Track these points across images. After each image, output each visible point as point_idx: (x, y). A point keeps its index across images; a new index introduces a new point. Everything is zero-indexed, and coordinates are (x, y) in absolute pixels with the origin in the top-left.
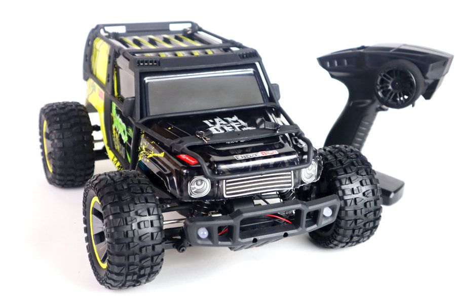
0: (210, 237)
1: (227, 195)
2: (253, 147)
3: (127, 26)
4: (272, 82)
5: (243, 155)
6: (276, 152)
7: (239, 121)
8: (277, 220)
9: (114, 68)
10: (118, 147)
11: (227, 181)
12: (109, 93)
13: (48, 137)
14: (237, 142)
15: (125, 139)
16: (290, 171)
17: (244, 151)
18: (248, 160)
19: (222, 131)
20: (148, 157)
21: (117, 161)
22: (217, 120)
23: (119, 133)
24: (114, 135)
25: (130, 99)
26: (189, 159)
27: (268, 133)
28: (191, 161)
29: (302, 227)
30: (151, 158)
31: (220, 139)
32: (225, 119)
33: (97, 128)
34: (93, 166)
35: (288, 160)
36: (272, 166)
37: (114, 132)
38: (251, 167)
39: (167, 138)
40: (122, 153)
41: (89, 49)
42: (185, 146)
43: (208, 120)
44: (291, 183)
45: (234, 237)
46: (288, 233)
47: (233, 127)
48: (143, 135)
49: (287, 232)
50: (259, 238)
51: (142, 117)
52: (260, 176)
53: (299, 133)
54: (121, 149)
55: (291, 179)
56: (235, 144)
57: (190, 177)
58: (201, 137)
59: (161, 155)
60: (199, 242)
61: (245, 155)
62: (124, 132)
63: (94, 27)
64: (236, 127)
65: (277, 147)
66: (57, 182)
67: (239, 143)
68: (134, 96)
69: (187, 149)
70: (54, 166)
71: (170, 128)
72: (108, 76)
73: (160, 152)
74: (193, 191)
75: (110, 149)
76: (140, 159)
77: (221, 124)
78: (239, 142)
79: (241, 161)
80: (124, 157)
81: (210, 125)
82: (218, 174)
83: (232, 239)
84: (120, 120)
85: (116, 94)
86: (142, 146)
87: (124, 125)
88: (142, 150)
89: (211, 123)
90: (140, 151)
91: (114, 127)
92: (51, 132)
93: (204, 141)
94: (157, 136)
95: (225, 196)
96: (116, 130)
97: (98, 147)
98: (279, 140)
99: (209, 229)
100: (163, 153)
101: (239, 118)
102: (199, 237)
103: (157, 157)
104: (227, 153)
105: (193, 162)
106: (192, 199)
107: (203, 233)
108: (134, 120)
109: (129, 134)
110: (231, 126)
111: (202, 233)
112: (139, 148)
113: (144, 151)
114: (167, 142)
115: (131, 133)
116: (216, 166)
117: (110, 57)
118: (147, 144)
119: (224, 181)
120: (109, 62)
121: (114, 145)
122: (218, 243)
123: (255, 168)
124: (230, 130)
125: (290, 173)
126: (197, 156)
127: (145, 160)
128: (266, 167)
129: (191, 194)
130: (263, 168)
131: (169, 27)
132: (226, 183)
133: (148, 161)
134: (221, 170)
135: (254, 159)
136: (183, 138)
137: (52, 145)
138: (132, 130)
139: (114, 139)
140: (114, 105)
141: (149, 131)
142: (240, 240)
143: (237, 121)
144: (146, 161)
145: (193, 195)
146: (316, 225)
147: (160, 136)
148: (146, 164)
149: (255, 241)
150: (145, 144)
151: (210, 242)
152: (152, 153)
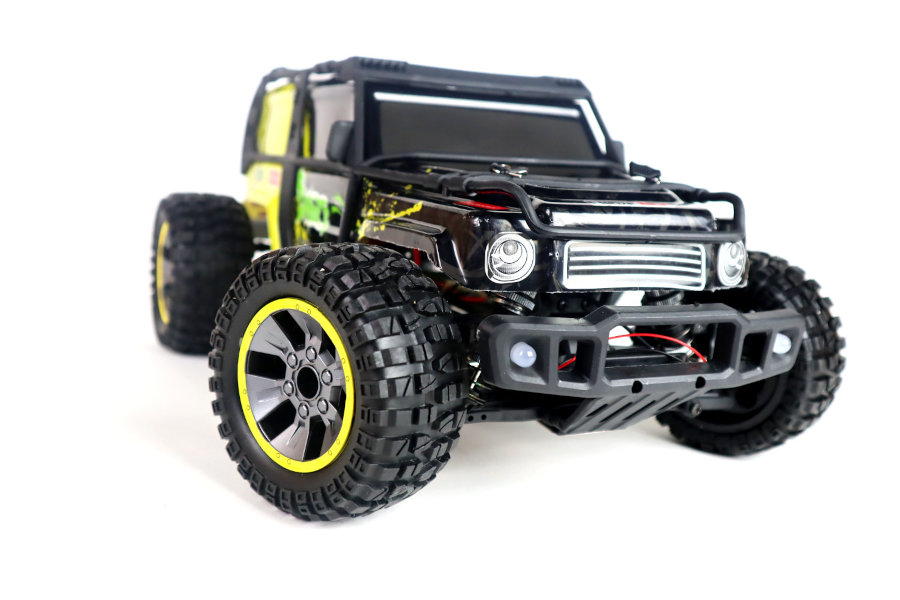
0: (540, 365)
2: (621, 194)
6: (669, 205)
9: (305, 109)
11: (573, 250)
12: (293, 157)
15: (324, 227)
18: (616, 209)
20: (382, 224)
23: (309, 226)
24: (298, 237)
25: (344, 124)
29: (733, 368)
45: (592, 373)
46: (706, 379)
48: (369, 191)
49: (703, 375)
51: (367, 156)
53: (701, 192)
55: (699, 267)
58: (504, 171)
59: (417, 208)
60: (516, 376)
62: (322, 214)
68: (352, 119)
71: (428, 171)
72: (293, 128)
73: (411, 206)
74: (495, 267)
76: (361, 235)
83: (589, 377)
84: (314, 195)
85: (306, 153)
86: (366, 213)
87: (322, 201)
90: (359, 226)
91: (297, 223)
92: (175, 246)
95: (568, 286)
99: (538, 347)
100: (420, 205)
102: (512, 365)
103: (405, 216)
107: (523, 355)
109: (334, 210)
111: (521, 353)
112: (358, 221)
115: (340, 205)
116: (548, 212)
118: (378, 203)
119: (566, 246)
122: (556, 383)
127: (375, 231)
128: (654, 229)
129: (490, 275)
133: (383, 229)
135: (628, 209)
137: (176, 273)
140: (302, 178)
142: (605, 380)
144: (378, 232)
145: (495, 276)
146: (759, 369)
147: (411, 175)
148: (377, 237)
149: (637, 387)
150: (375, 205)
151: (538, 379)
152: (393, 213)
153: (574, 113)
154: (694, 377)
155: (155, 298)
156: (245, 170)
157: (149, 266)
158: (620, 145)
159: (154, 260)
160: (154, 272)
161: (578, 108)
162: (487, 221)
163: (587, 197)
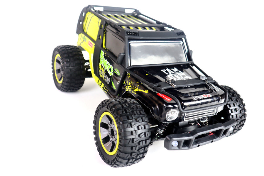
2: (199, 92)
3: (105, 7)
4: (190, 49)
6: (210, 95)
9: (104, 32)
12: (100, 46)
16: (217, 107)
17: (195, 94)
18: (199, 100)
19: (175, 79)
22: (168, 70)
23: (105, 69)
24: (100, 69)
25: (122, 54)
26: (165, 97)
27: (202, 82)
29: (220, 137)
30: (137, 92)
31: (179, 85)
32: (171, 69)
35: (216, 100)
37: (100, 67)
38: (200, 104)
41: (82, 18)
42: (163, 89)
47: (180, 76)
48: (129, 76)
49: (213, 140)
50: (200, 144)
53: (216, 83)
54: (106, 78)
55: (215, 110)
56: (186, 88)
58: (170, 83)
59: (146, 92)
61: (196, 97)
65: (210, 92)
69: (164, 91)
73: (144, 90)
74: (168, 117)
76: (127, 90)
77: (172, 73)
78: (188, 87)
79: (195, 101)
80: (108, 83)
81: (167, 74)
83: (189, 146)
86: (128, 82)
90: (126, 85)
91: (100, 64)
93: (172, 86)
95: (185, 120)
96: (102, 66)
99: (179, 142)
101: (178, 69)
102: (172, 146)
103: (142, 92)
105: (168, 99)
106: (169, 121)
110: (177, 75)
111: (175, 144)
112: (124, 82)
113: (131, 86)
114: (150, 84)
116: (183, 103)
119: (186, 114)
121: (99, 74)
122: (181, 148)
124: (179, 78)
126: (175, 98)
129: (167, 119)
131: (124, 10)
133: (135, 93)
134: (185, 106)
135: (201, 100)
136: (160, 84)
138: (120, 71)
139: (100, 71)
142: (192, 146)
143: (178, 72)
146: (225, 135)
148: (133, 95)
149: (199, 146)
150: (131, 82)
151: (177, 148)
152: (137, 88)
153: (181, 42)
154: (211, 141)
158: (192, 51)
160: (53, 65)
161: (182, 40)
162: (168, 107)
163: (191, 95)
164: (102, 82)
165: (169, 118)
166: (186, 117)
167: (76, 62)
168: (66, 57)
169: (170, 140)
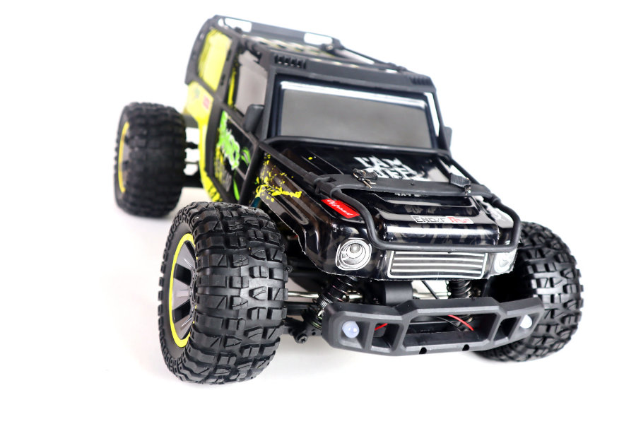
0: (361, 337)
1: (392, 274)
2: (437, 208)
3: (254, 24)
4: (446, 124)
5: (424, 217)
6: (469, 221)
7: (404, 166)
8: (451, 322)
9: (233, 67)
10: (220, 174)
11: (397, 253)
12: (221, 100)
13: (127, 140)
14: (410, 195)
15: (235, 164)
16: (484, 253)
17: (424, 211)
18: (432, 226)
19: (384, 176)
20: (273, 194)
21: (215, 194)
22: (374, 159)
23: (226, 155)
24: (217, 157)
25: (257, 107)
26: (342, 209)
27: (455, 190)
28: (345, 211)
29: (490, 340)
30: (278, 198)
31: (387, 186)
33: (194, 146)
34: (179, 193)
35: (486, 236)
36: (463, 241)
37: (218, 153)
38: (435, 237)
39: (309, 171)
40: (226, 183)
41: (199, 44)
42: (338, 187)
43: (361, 157)
44: (480, 270)
45: (395, 342)
46: (470, 346)
47: (400, 174)
48: (268, 162)
49: (469, 344)
50: (428, 347)
51: (269, 136)
52: (447, 253)
53: (495, 200)
54: (224, 178)
55: (482, 264)
56: (407, 198)
57: (343, 237)
58: (362, 178)
59: (297, 195)
60: (344, 343)
61: (427, 217)
62: (235, 155)
63: (211, 16)
64: (404, 174)
65: (470, 213)
66: (128, 205)
67: (412, 198)
68: (263, 103)
69: (341, 192)
70: (128, 184)
71: (310, 158)
72: (223, 78)
73: (294, 190)
74: (342, 259)
75: (209, 175)
76: (258, 195)
77: (381, 166)
78: (413, 195)
79: (422, 225)
80: (228, 189)
81: (366, 165)
82: (387, 240)
83: (392, 344)
84: (232, 138)
85: (230, 101)
86: (264, 177)
87: (237, 146)
88: (261, 182)
89: (368, 163)
90: (258, 185)
91: (218, 147)
92: (132, 137)
93: (366, 185)
94: (292, 165)
95: (390, 276)
96: (221, 151)
97: (190, 170)
98: (470, 204)
99: (362, 326)
100: (301, 192)
101: (403, 163)
102: (344, 335)
103: (288, 197)
104: (400, 210)
105: (348, 214)
106: (340, 271)
107: (351, 329)
108: (257, 139)
109: (243, 158)
110: (395, 171)
111: (349, 329)
112: (258, 180)
113: (267, 185)
114: (309, 176)
115: (247, 157)
116: (385, 226)
117: (229, 53)
118: (272, 175)
119: (393, 252)
120: (228, 59)
121: (214, 171)
122: (369, 348)
123: (440, 240)
124: (397, 177)
125: (483, 255)
126: (361, 207)
127: (267, 198)
128: (455, 240)
129: (339, 264)
130: (451, 241)
132: (395, 255)
133: (273, 200)
134: (392, 235)
135: (440, 226)
136: (334, 176)
137: (131, 155)
138: (251, 153)
139: (216, 164)
140: (225, 117)
141: (281, 157)
142: (402, 347)
143: (400, 167)
144: (269, 201)
145: (341, 265)
146: (507, 338)
147: (297, 166)
148: (268, 205)
149: (423, 351)
150: (270, 175)
151: (358, 345)
152: (280, 189)
153: (421, 104)
154: (462, 345)
155: (116, 167)
156: (188, 82)
157: (114, 145)
158: (450, 130)
159: (118, 141)
160: (117, 150)
161: (425, 99)
162: (342, 229)
163: (414, 212)
164: (218, 191)
165: (345, 261)
166: (393, 267)
167: (164, 139)
168: (141, 125)
169: (335, 317)
